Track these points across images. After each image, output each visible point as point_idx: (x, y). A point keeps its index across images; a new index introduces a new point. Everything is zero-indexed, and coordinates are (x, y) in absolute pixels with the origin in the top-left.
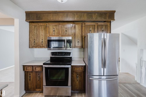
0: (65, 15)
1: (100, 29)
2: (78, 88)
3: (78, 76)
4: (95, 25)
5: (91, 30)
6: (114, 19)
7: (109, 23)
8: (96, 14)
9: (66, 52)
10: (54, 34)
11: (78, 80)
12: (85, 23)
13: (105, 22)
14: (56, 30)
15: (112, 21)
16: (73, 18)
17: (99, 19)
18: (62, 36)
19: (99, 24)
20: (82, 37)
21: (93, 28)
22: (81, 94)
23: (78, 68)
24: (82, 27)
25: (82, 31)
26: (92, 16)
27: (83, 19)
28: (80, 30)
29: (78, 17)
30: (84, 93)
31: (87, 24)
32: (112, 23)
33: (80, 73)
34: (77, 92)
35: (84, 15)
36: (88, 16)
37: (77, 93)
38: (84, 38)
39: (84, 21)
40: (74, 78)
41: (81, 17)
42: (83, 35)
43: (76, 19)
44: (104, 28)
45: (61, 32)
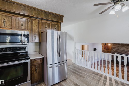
0: (22, 9)
1: (53, 27)
2: (37, 80)
3: (36, 68)
4: (50, 23)
5: (47, 27)
6: (63, 22)
7: (60, 24)
8: (52, 15)
9: (21, 47)
10: (4, 27)
11: (36, 73)
12: (41, 20)
13: (57, 22)
14: (8, 22)
15: (61, 22)
16: (31, 13)
17: (53, 19)
18: (17, 29)
19: (53, 23)
20: (39, 32)
21: (48, 26)
22: (40, 84)
23: (37, 61)
24: (39, 23)
25: (39, 27)
26: (48, 16)
27: (41, 17)
28: (37, 25)
29: (36, 14)
30: (42, 82)
31: (44, 21)
32: (61, 24)
33: (39, 65)
34: (36, 83)
35: (41, 13)
36: (45, 15)
37: (36, 85)
38: (40, 33)
39: (41, 19)
40: (32, 71)
41: (39, 14)
42: (40, 31)
43: (34, 15)
44: (56, 26)
45: (15, 25)
